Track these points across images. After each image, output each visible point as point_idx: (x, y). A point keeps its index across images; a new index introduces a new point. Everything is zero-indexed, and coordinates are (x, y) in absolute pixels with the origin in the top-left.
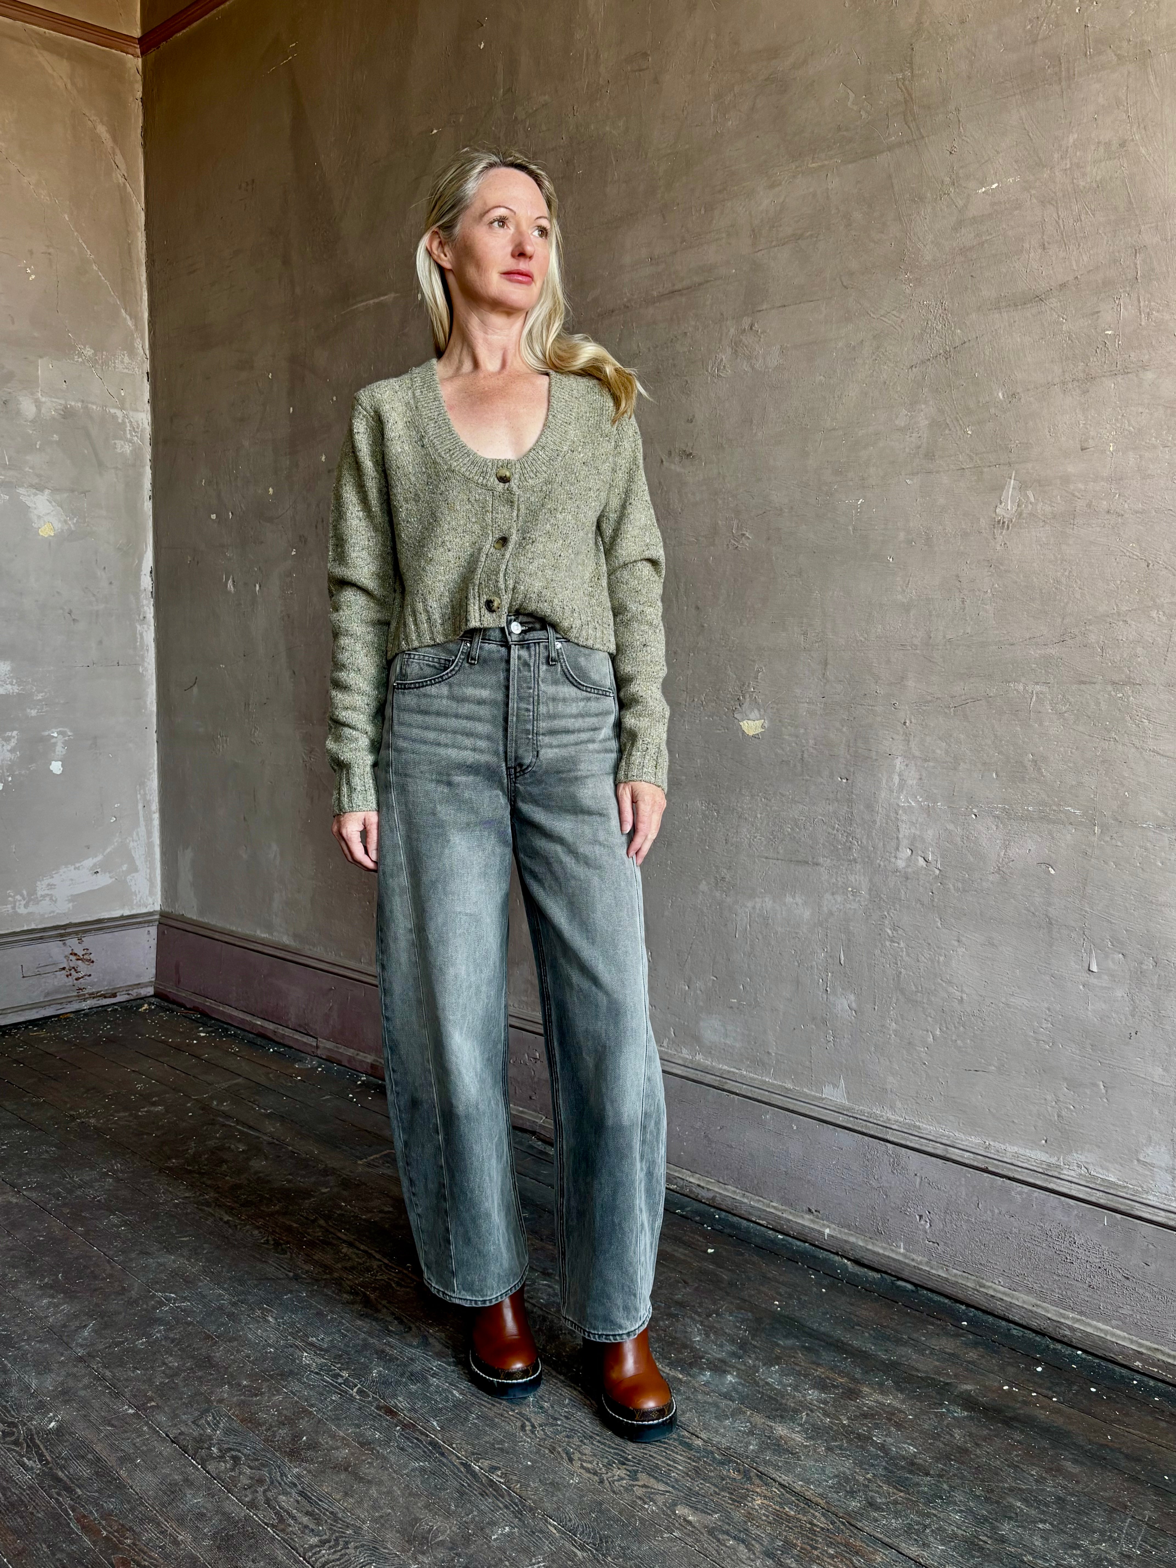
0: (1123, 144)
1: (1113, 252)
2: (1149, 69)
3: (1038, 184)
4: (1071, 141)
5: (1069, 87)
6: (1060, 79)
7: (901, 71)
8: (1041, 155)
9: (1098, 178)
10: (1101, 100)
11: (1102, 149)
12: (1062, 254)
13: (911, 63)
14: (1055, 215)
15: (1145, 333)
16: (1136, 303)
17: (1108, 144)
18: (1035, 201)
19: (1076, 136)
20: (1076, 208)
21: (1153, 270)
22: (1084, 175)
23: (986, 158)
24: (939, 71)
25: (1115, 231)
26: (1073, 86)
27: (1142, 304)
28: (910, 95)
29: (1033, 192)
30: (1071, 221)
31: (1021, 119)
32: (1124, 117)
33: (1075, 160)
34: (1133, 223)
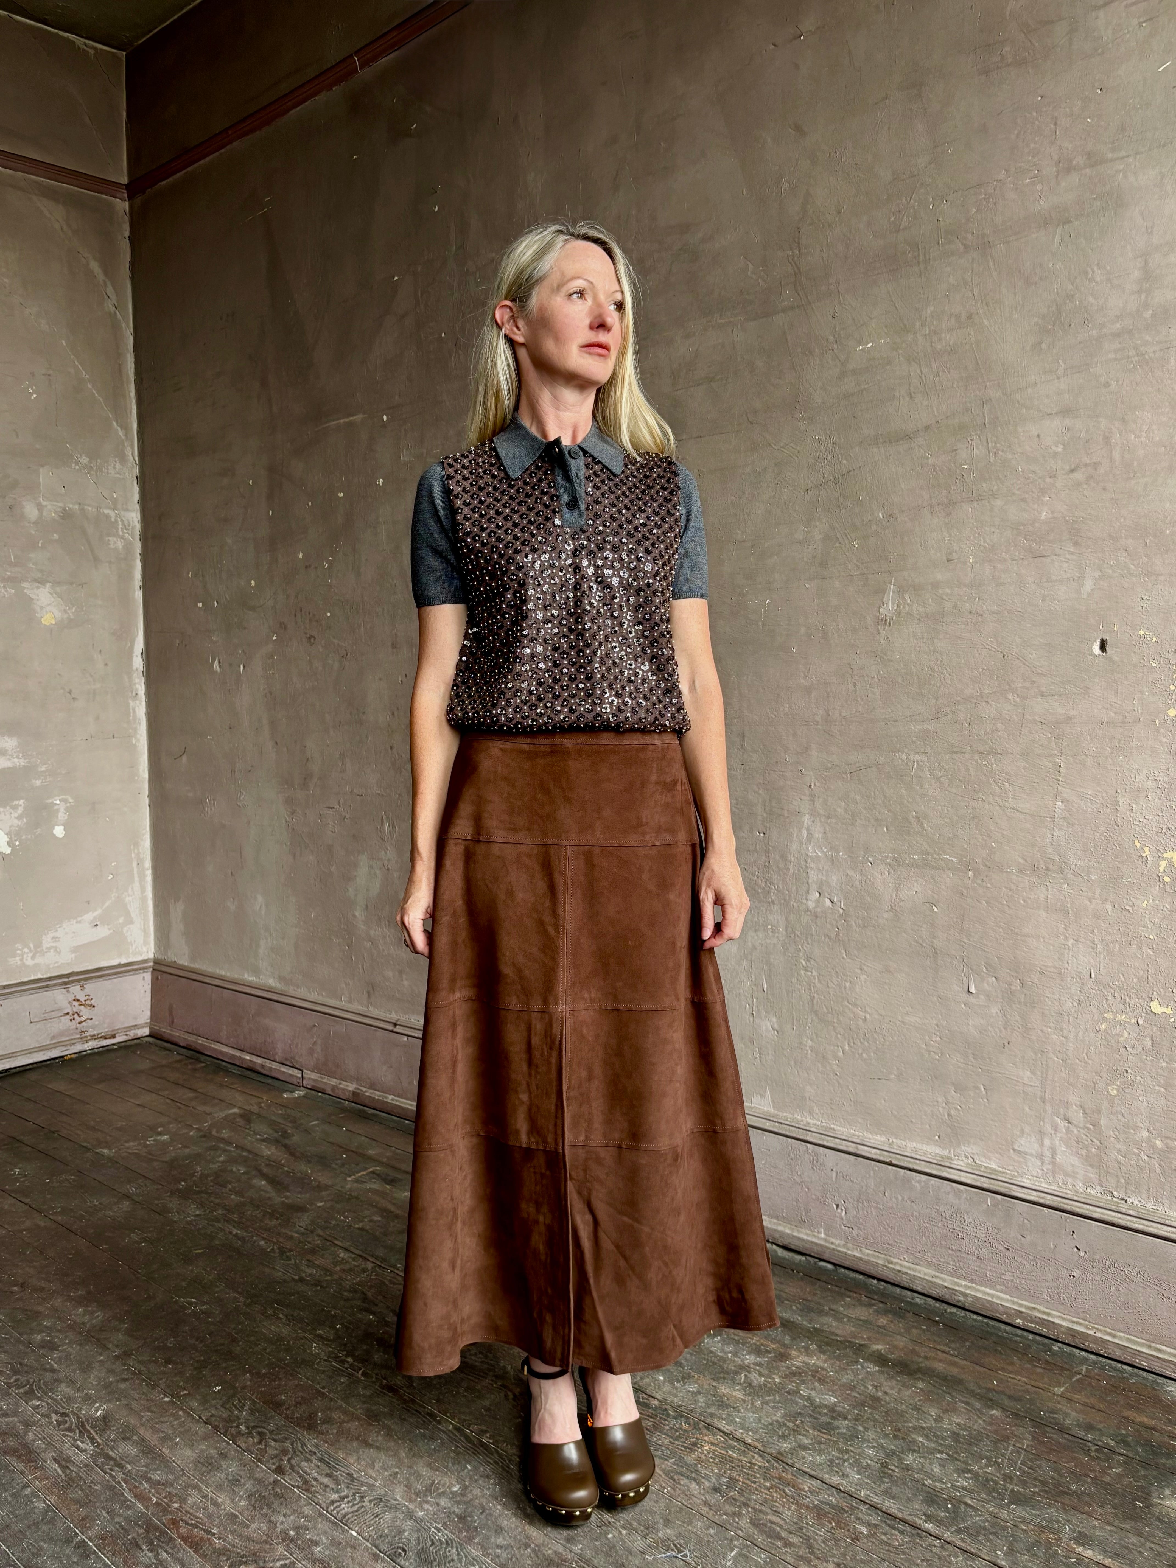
0: (970, 317)
1: (966, 402)
2: (989, 257)
3: (904, 345)
4: (929, 312)
5: (926, 268)
6: (919, 263)
7: (791, 249)
8: (905, 322)
9: (951, 343)
10: (952, 280)
11: (953, 320)
12: (925, 403)
13: (799, 243)
14: (918, 371)
15: (993, 468)
16: (985, 443)
17: (958, 317)
18: (901, 359)
19: (932, 308)
20: (934, 366)
21: (997, 418)
22: (940, 340)
23: (862, 322)
24: (822, 251)
25: (966, 386)
26: (929, 268)
27: (990, 445)
28: (799, 269)
29: (900, 352)
30: (932, 377)
31: (889, 293)
32: (971, 295)
33: (932, 328)
34: (980, 380)
